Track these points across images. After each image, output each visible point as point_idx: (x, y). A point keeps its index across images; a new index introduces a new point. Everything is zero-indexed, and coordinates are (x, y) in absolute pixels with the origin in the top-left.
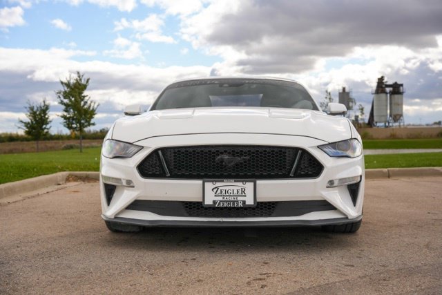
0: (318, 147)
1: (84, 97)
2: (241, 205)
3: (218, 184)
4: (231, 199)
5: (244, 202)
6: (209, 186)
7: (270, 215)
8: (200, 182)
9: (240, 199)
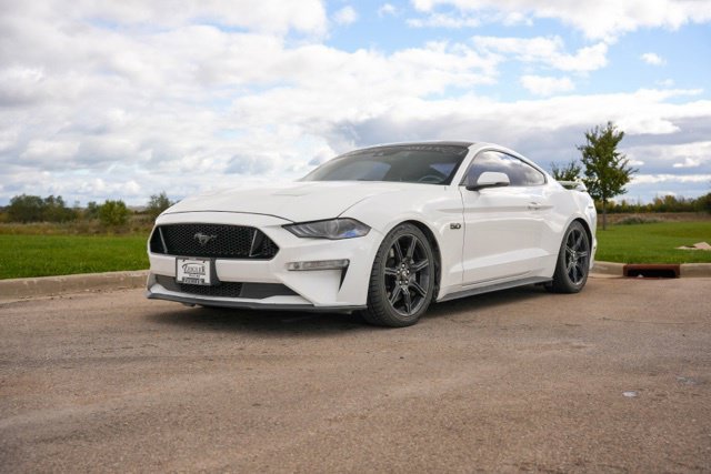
0: (283, 226)
1: (616, 155)
2: (200, 283)
3: (187, 262)
4: (195, 276)
5: (203, 280)
6: (181, 262)
7: (237, 296)
8: (173, 258)
9: (201, 277)
